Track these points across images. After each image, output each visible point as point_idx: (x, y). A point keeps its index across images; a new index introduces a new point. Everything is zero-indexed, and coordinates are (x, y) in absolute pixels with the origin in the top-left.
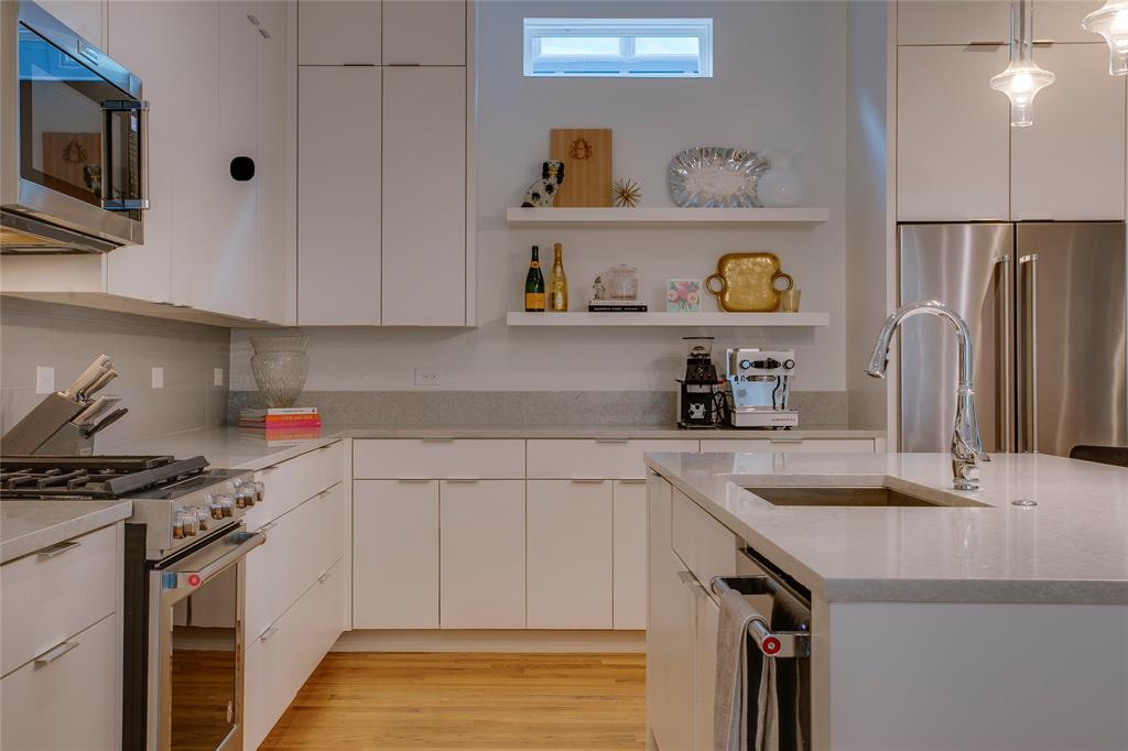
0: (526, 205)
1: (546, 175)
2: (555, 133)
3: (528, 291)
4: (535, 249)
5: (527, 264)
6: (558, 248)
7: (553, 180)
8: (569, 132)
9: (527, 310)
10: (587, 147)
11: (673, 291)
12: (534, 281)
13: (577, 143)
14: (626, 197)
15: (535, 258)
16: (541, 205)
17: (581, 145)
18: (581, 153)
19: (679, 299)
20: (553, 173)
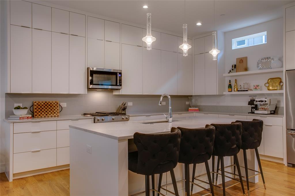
0: (229, 73)
1: (233, 67)
2: (237, 59)
3: (229, 88)
4: (230, 81)
5: (229, 83)
6: (236, 80)
7: (233, 68)
8: (239, 58)
9: (229, 91)
10: (242, 61)
11: (254, 87)
12: (230, 86)
13: (240, 60)
14: (246, 69)
15: (230, 82)
16: (231, 73)
17: (241, 60)
18: (241, 62)
19: (255, 88)
20: (234, 67)
